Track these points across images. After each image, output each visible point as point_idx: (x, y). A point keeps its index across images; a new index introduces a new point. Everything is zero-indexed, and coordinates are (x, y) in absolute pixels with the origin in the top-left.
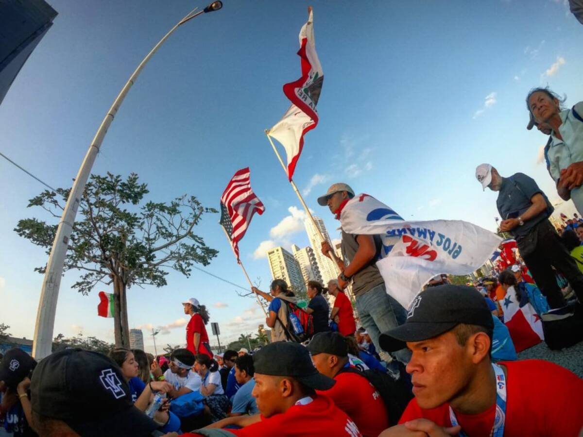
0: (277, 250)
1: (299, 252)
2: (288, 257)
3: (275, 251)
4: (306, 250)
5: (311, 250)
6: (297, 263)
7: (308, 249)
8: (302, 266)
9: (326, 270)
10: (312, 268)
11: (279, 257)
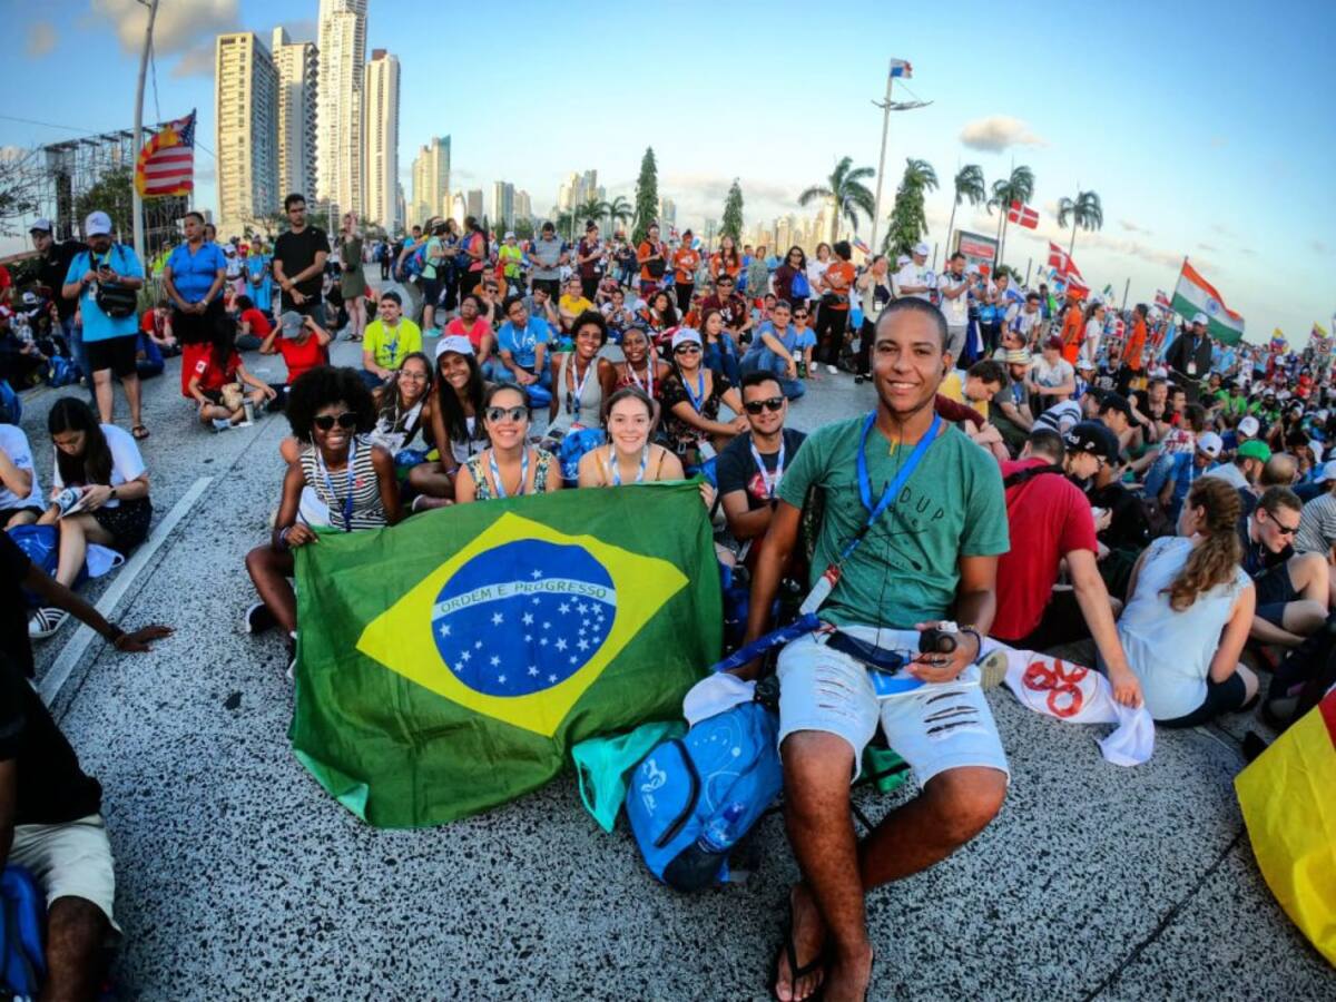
0: (243, 40)
1: (288, 49)
2: (261, 58)
3: (238, 40)
4: (305, 49)
5: (315, 52)
6: (276, 76)
7: (310, 47)
8: (283, 83)
9: (331, 100)
10: (303, 94)
11: (243, 55)
